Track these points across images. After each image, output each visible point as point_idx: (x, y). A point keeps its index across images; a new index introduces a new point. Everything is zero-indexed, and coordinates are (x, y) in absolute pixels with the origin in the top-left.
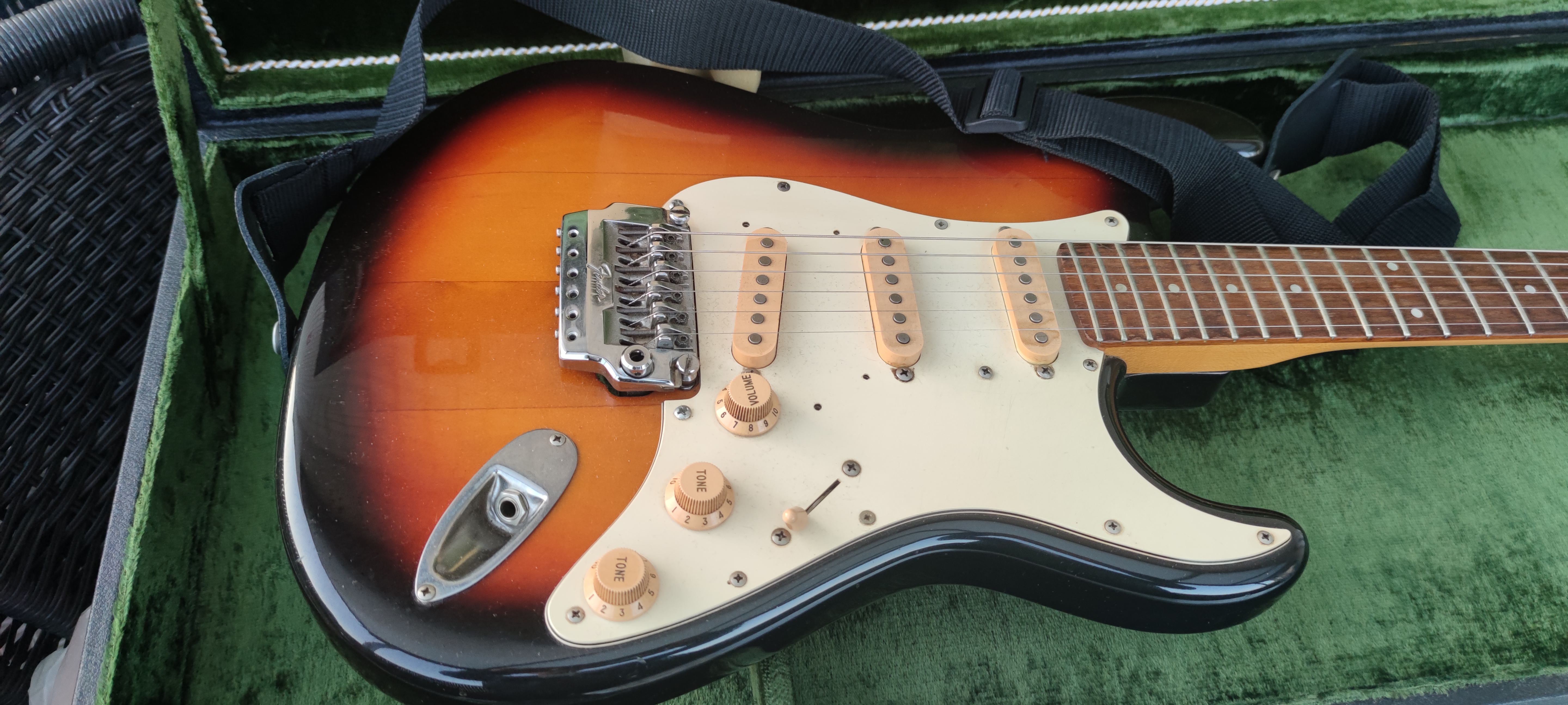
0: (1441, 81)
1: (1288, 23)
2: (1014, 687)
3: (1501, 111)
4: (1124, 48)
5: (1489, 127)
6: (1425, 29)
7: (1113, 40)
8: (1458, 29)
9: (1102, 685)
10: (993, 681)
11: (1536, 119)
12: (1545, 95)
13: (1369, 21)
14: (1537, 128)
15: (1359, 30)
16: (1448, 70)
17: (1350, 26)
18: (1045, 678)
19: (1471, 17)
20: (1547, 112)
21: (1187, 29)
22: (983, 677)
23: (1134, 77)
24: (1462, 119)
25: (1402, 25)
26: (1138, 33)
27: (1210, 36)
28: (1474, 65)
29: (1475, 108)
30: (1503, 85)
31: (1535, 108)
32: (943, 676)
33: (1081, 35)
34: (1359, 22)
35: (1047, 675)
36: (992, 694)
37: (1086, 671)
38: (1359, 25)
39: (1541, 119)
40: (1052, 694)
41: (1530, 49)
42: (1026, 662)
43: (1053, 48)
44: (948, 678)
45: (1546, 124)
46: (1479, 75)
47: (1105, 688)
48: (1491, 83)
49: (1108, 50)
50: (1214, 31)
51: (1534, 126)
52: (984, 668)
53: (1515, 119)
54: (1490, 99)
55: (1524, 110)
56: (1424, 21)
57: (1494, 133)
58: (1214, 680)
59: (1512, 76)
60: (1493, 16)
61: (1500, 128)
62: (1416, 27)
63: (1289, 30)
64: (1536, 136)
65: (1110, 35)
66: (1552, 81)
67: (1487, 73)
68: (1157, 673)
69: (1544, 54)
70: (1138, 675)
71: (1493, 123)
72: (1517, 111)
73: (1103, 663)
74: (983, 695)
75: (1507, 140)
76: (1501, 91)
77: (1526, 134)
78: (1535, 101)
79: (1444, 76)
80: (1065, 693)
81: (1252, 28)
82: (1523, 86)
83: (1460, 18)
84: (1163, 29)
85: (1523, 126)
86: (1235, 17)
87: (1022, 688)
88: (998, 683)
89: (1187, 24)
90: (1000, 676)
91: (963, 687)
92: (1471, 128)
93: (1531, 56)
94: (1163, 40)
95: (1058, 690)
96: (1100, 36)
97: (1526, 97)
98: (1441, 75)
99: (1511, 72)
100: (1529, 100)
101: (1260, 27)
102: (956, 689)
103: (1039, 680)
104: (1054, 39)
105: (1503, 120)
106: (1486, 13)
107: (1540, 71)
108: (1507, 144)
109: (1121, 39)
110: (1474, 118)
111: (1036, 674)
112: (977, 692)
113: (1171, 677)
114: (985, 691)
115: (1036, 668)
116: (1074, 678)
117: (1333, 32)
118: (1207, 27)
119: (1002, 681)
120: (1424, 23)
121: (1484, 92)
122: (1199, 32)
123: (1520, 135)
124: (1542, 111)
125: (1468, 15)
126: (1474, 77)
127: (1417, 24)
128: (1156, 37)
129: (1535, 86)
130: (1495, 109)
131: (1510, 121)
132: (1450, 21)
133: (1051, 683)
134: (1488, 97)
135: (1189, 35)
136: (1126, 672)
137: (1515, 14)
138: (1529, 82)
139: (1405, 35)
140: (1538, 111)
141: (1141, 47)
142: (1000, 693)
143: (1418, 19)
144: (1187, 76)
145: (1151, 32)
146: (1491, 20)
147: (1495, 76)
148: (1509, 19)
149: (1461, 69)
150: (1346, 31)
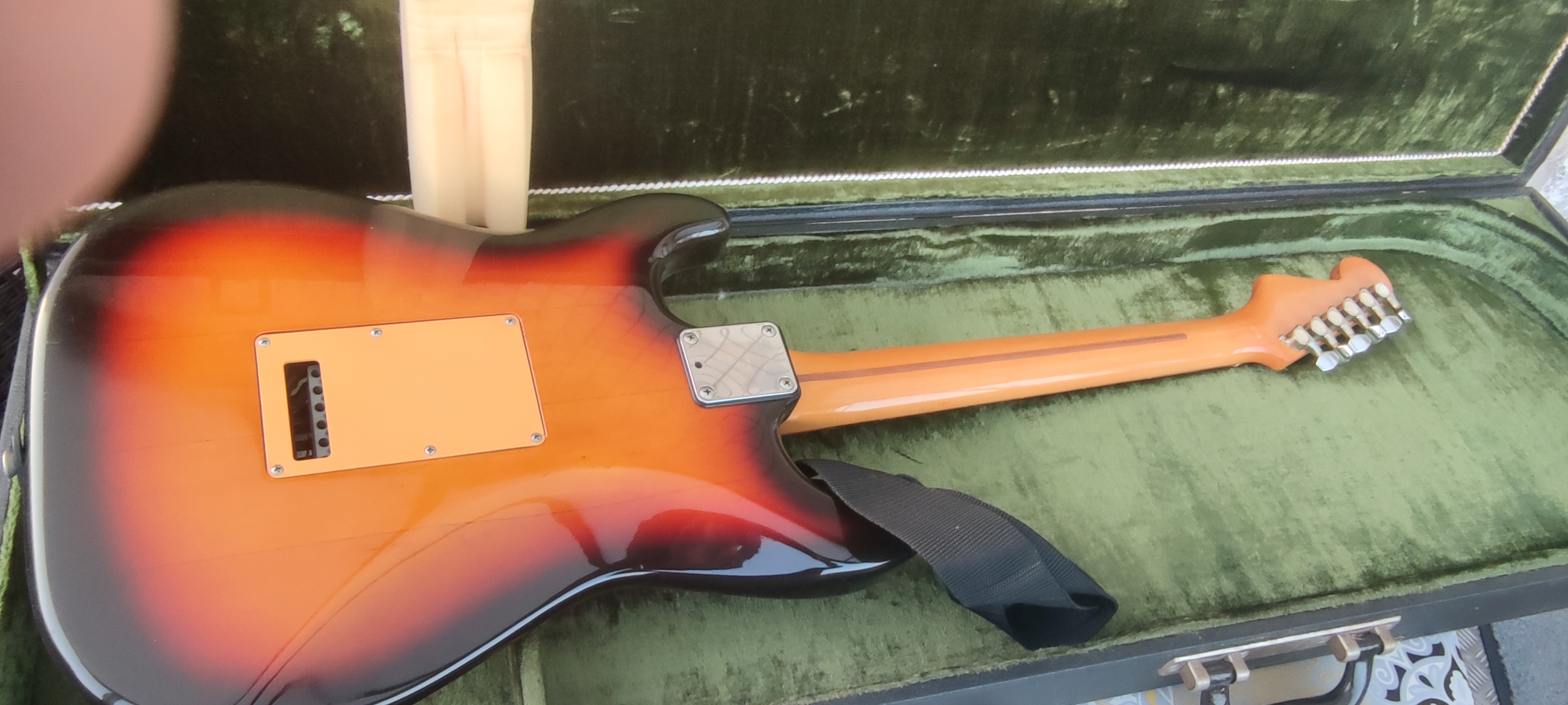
0: (1033, 241)
1: (927, 196)
2: (717, 689)
3: (1078, 263)
4: (808, 210)
5: (1071, 274)
6: (1024, 203)
7: (799, 204)
8: (1046, 204)
9: (781, 685)
10: (701, 686)
11: (1103, 268)
12: (1107, 252)
13: (983, 197)
14: (1103, 275)
15: (977, 203)
16: (1036, 233)
17: (970, 199)
18: (740, 681)
19: (1053, 196)
20: (1110, 264)
21: (855, 198)
22: (693, 683)
23: (814, 232)
24: (1052, 268)
25: (1006, 200)
26: (817, 200)
27: (871, 204)
28: (1053, 231)
29: (1060, 260)
30: (1076, 245)
31: (1101, 261)
32: (663, 683)
33: (775, 200)
34: (976, 197)
35: (741, 679)
36: (700, 696)
37: (770, 675)
38: (977, 199)
39: (1107, 269)
40: (746, 693)
41: (1091, 220)
42: (726, 670)
43: (755, 209)
44: (667, 685)
45: (1109, 273)
46: (1058, 237)
47: (783, 687)
48: (1068, 244)
49: (796, 211)
50: (874, 200)
51: (1101, 273)
52: (694, 676)
53: (1089, 268)
54: (1069, 254)
55: (1095, 262)
56: (1021, 197)
57: (1074, 278)
58: (862, 677)
59: (1081, 239)
60: (1068, 196)
61: (1079, 275)
62: (1016, 202)
63: (927, 201)
64: (1102, 281)
65: (798, 201)
66: (1110, 242)
67: (1063, 237)
68: (822, 674)
69: (1100, 224)
70: (808, 676)
71: (1074, 271)
72: (1089, 263)
73: (783, 669)
74: (693, 696)
75: (1081, 284)
76: (1076, 249)
77: (1095, 280)
78: (1101, 256)
79: (1035, 238)
80: (754, 692)
81: (900, 199)
82: (1090, 246)
83: (1045, 196)
84: (837, 197)
85: (1094, 274)
86: (889, 190)
87: (723, 690)
88: (705, 687)
89: (854, 194)
90: (706, 682)
91: (678, 691)
92: (1058, 275)
93: (1092, 225)
94: (836, 205)
95: (749, 690)
96: (790, 201)
97: (1094, 253)
98: (1032, 237)
99: (1079, 237)
100: (1096, 255)
101: (906, 198)
102: (673, 693)
103: (735, 684)
104: (755, 203)
105: (1080, 269)
106: (1063, 193)
107: (1100, 236)
108: (1081, 287)
109: (806, 204)
110: (1060, 268)
111: (733, 679)
112: (688, 695)
113: (831, 676)
114: (694, 693)
115: (733, 674)
116: (761, 681)
117: (959, 204)
118: (869, 197)
119: (707, 685)
120: (1021, 199)
121: (1064, 250)
122: (863, 201)
123: (1091, 280)
124: (1107, 263)
125: (1051, 195)
126: (1056, 240)
127: (1016, 199)
128: (831, 203)
129: (1099, 246)
130: (1074, 262)
131: (1086, 270)
132: (1039, 198)
133: (744, 685)
134: (1068, 253)
135: (856, 202)
136: (799, 674)
137: (1083, 194)
138: (1094, 243)
139: (1009, 207)
140: (1104, 263)
141: (820, 210)
142: (706, 694)
143: (1016, 196)
144: (853, 233)
145: (827, 200)
146: (1067, 198)
147: (1068, 239)
148: (1079, 198)
149: (1045, 233)
150: (967, 203)
